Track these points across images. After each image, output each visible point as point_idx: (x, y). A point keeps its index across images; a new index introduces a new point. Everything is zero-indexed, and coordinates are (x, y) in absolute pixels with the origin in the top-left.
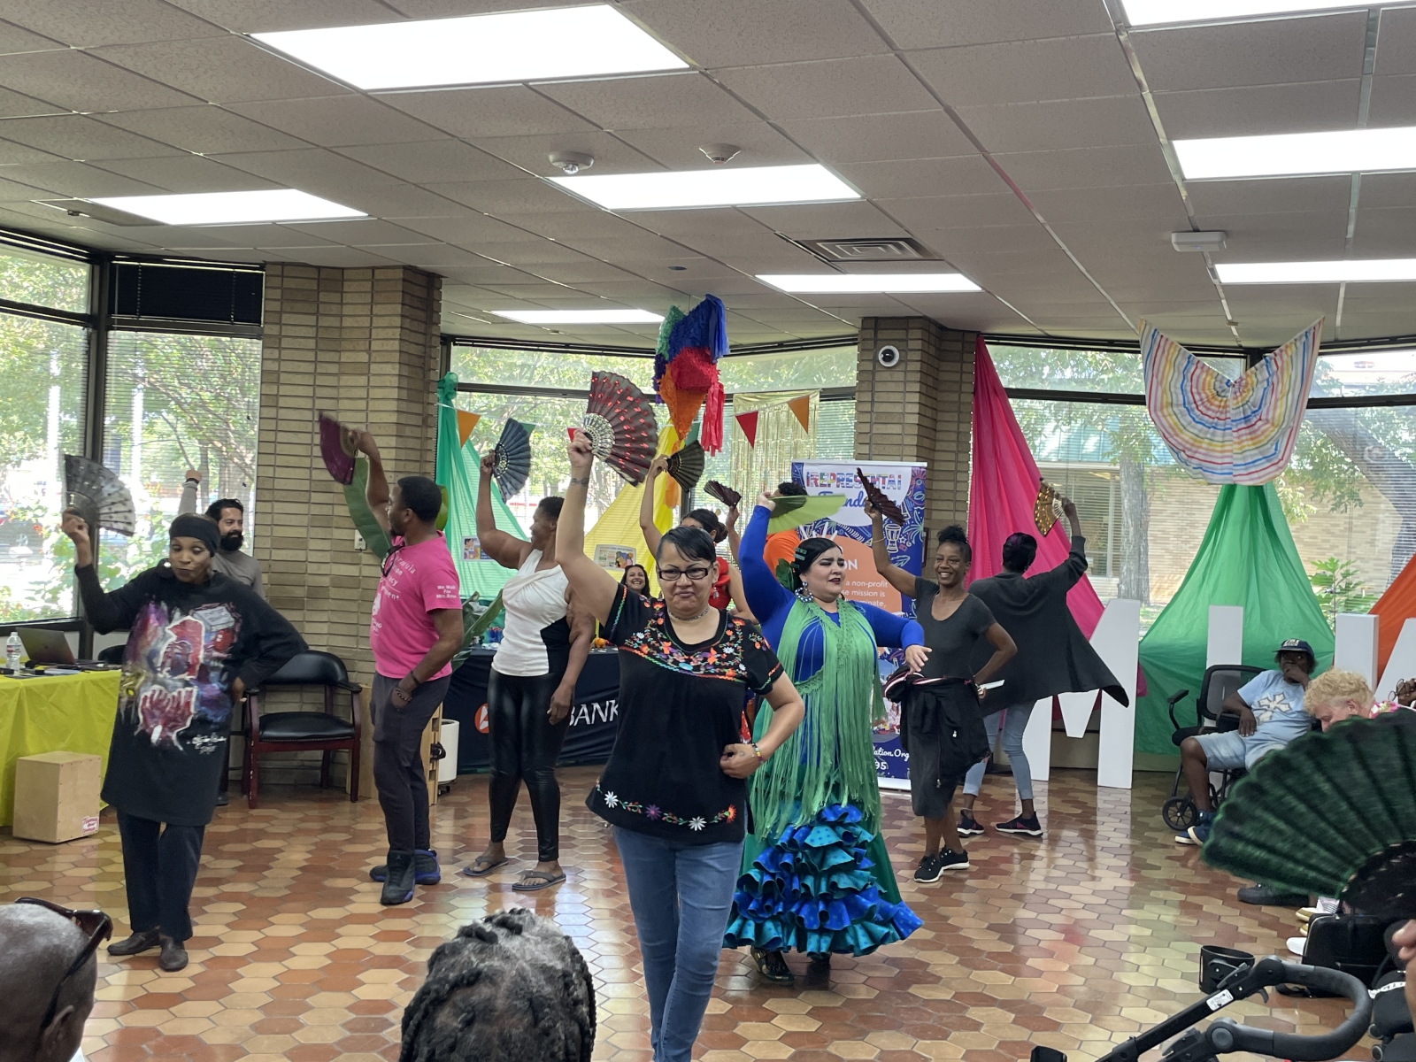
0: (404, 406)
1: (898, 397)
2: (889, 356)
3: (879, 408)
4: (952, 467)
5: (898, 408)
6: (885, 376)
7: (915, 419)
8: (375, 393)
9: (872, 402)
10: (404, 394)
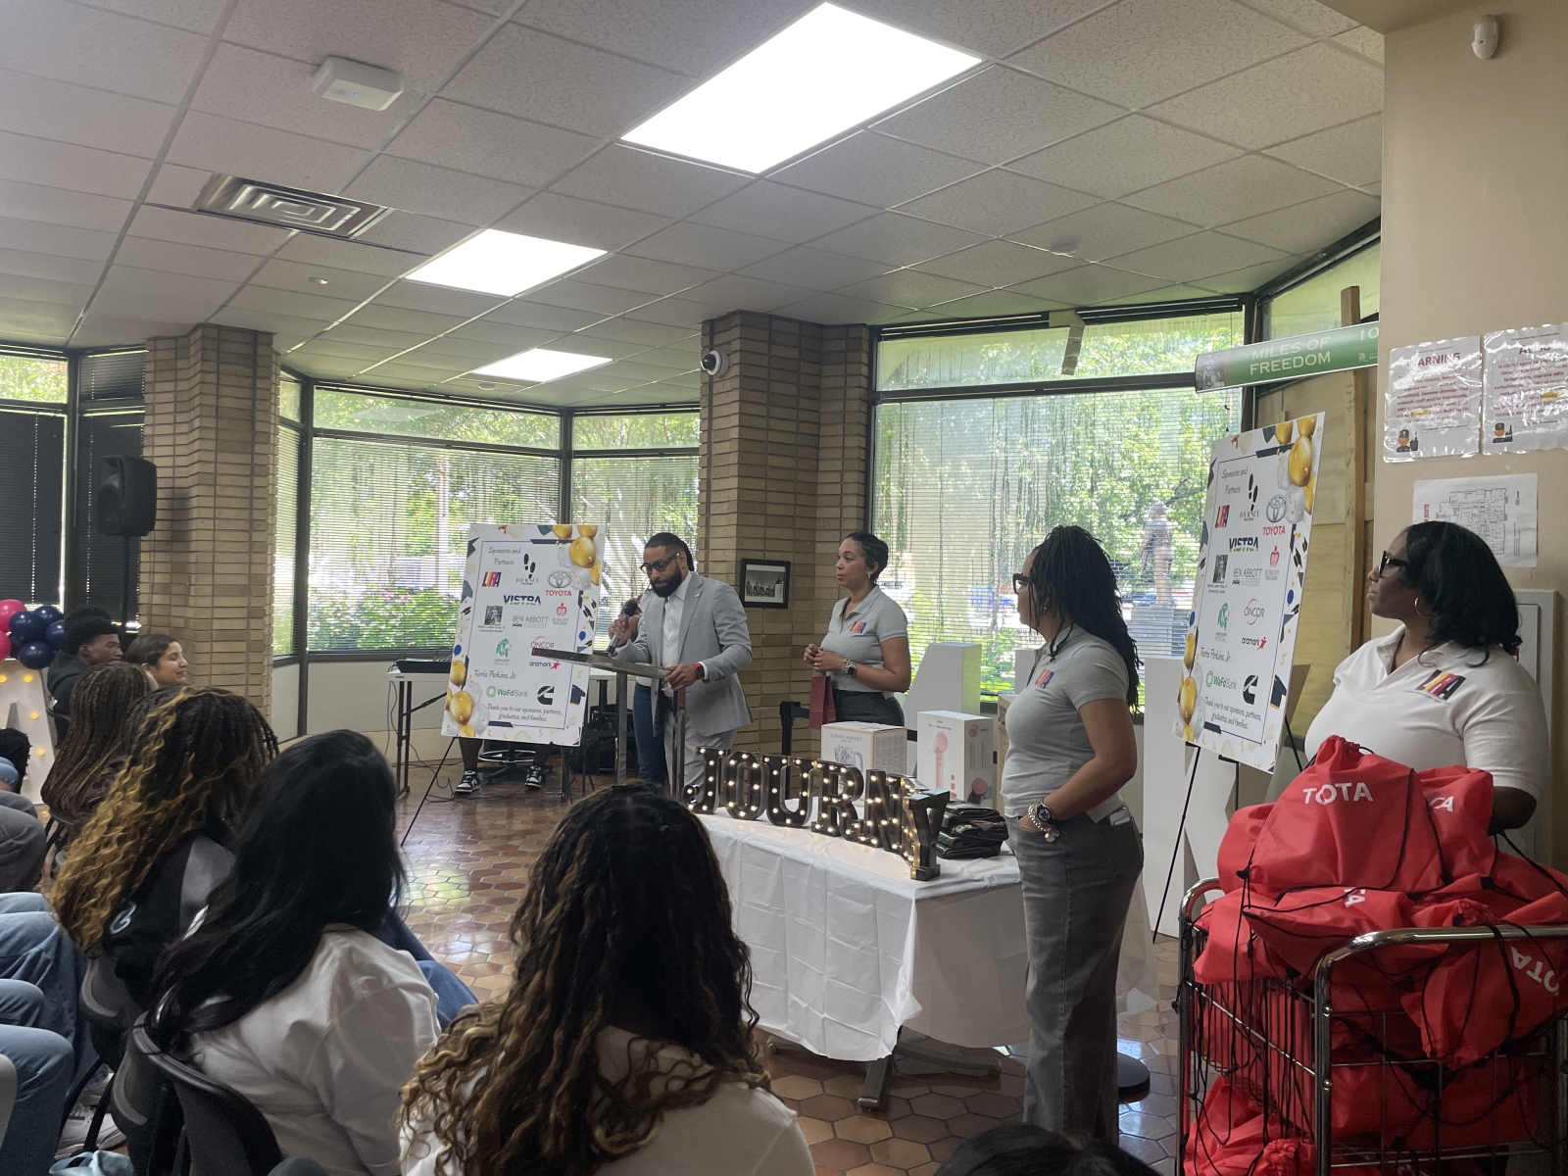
1: (727, 410)
2: (712, 363)
3: (715, 425)
5: (727, 423)
6: (719, 386)
7: (735, 433)
9: (709, 417)
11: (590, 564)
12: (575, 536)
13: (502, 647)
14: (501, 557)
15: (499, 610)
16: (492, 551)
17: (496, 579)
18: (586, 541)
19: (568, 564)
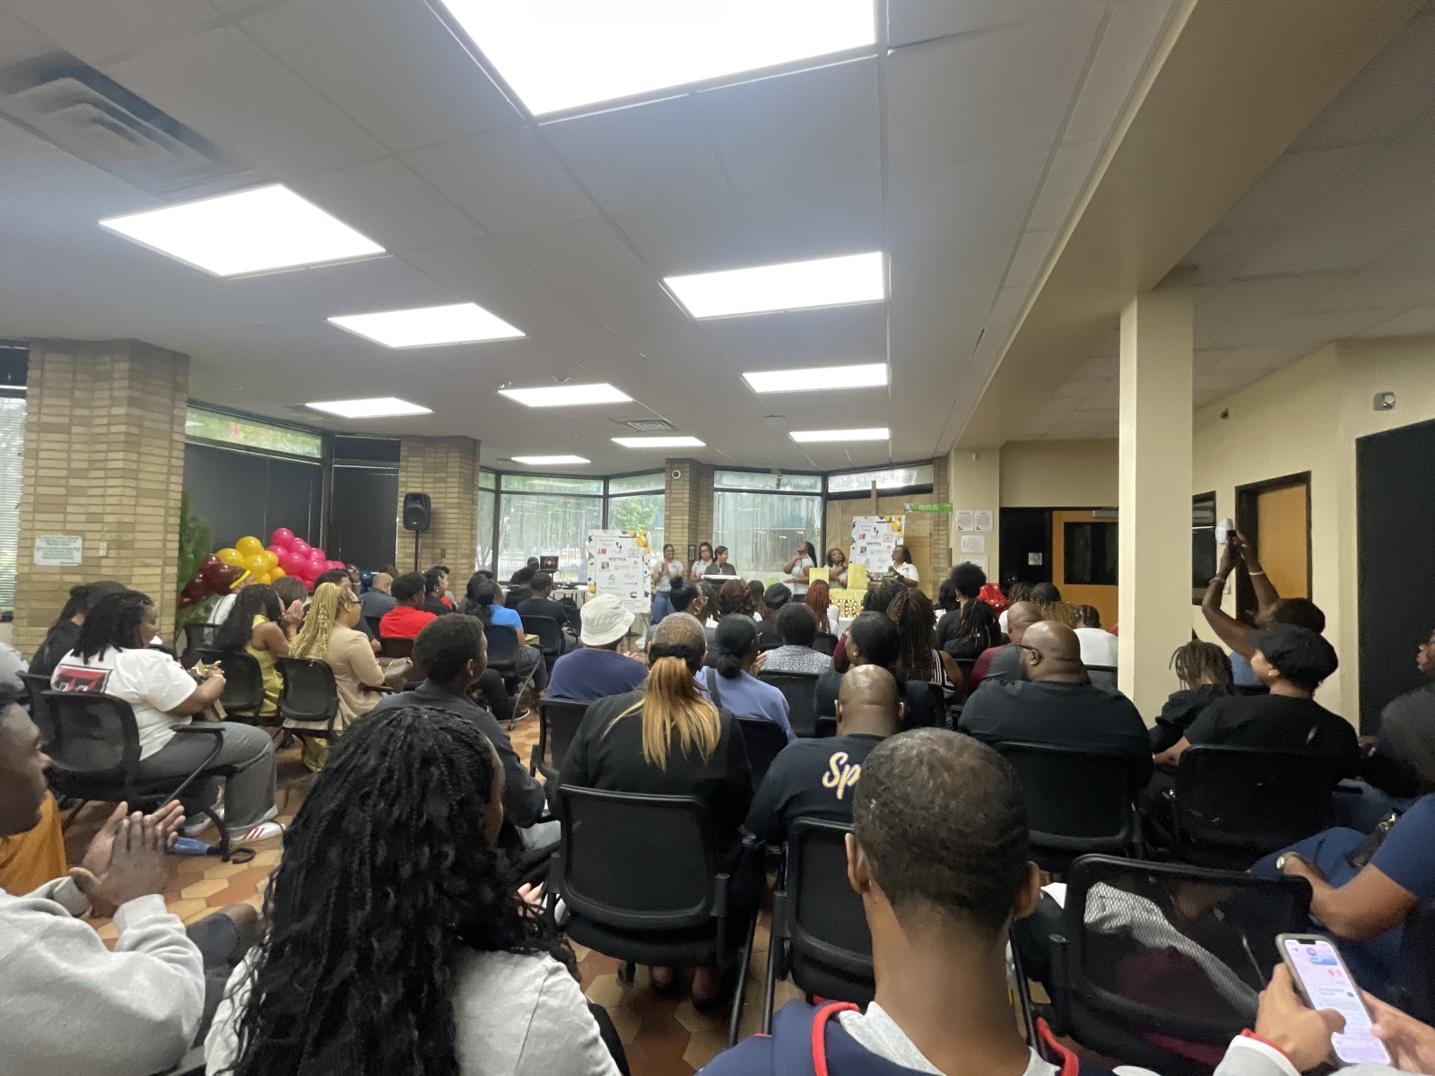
0: (462, 496)
1: (681, 491)
2: (676, 475)
3: (673, 496)
4: (706, 520)
5: (680, 496)
6: (676, 482)
7: (687, 500)
8: (449, 490)
9: (671, 493)
10: (462, 490)
11: (646, 546)
12: (638, 535)
13: (611, 577)
14: (605, 543)
15: (608, 564)
16: (601, 540)
17: (604, 551)
18: (643, 538)
19: (636, 544)
